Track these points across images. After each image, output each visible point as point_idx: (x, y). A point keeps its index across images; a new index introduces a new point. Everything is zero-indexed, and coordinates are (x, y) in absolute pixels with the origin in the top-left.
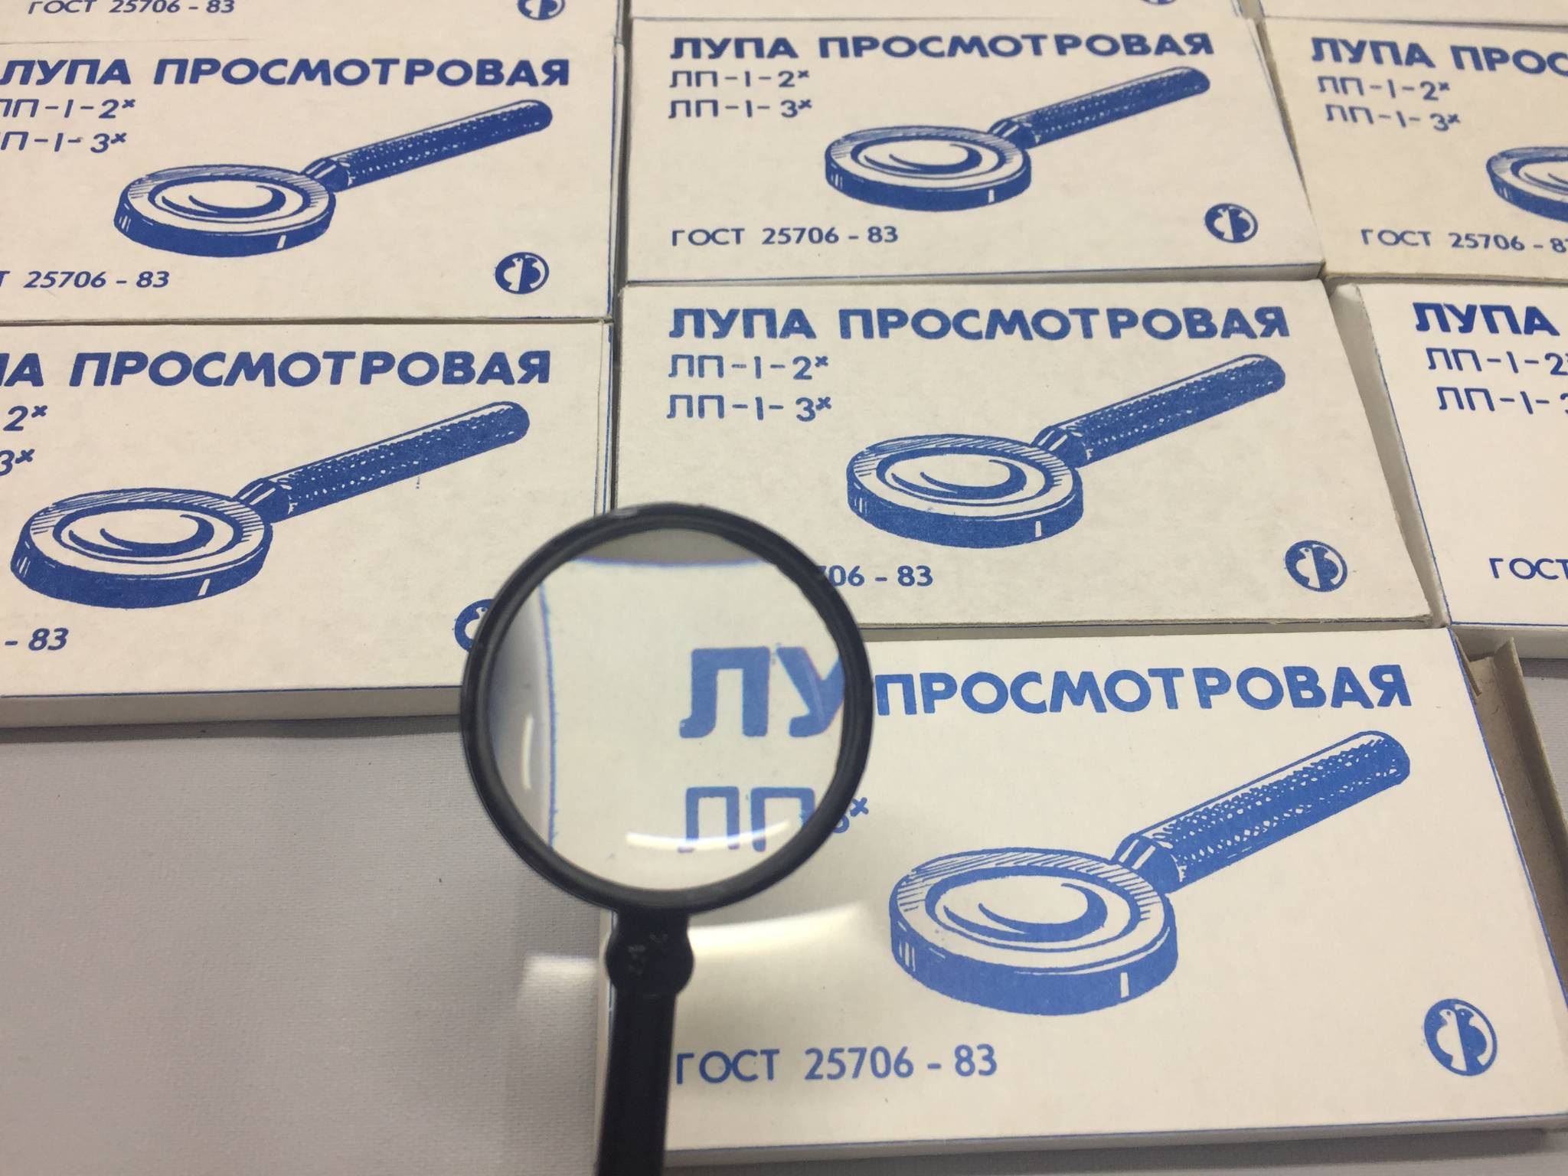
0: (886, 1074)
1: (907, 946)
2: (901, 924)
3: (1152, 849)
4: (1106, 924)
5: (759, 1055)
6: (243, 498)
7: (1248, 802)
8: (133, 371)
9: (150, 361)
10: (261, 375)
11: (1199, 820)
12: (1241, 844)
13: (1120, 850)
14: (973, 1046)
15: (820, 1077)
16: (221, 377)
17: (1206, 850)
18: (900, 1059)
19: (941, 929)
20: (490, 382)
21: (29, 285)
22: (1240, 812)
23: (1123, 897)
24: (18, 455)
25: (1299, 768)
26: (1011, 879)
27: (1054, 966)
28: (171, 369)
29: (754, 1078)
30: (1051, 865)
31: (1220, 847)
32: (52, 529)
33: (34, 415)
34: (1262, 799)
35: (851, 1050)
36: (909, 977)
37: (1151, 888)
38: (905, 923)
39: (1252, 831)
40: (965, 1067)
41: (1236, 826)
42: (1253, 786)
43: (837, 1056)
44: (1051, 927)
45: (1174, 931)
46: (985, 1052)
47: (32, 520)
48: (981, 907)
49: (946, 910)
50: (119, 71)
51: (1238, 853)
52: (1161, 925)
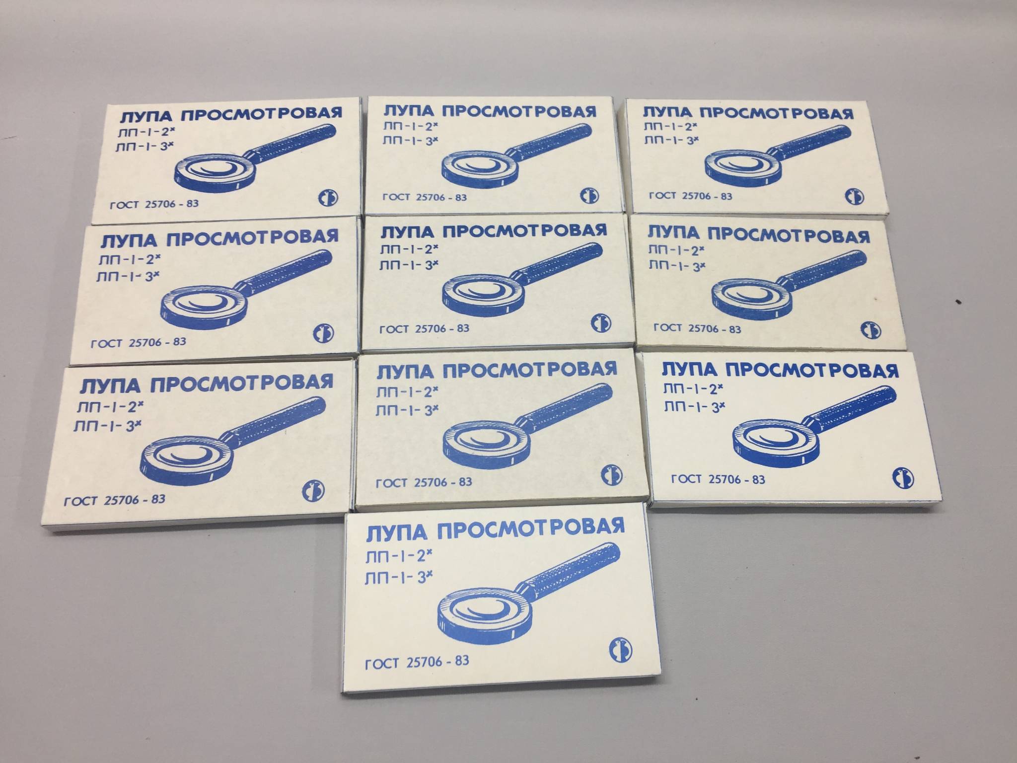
0: (433, 665)
1: (443, 623)
2: (441, 615)
3: (528, 587)
4: (509, 614)
5: (392, 660)
6: (221, 439)
7: (563, 569)
8: (175, 385)
9: (181, 381)
10: (223, 387)
11: (545, 576)
12: (559, 585)
13: (517, 588)
14: (462, 656)
15: (412, 667)
16: (208, 388)
17: (546, 587)
18: (438, 660)
19: (454, 617)
20: (310, 387)
21: (131, 346)
22: (560, 573)
23: (516, 604)
24: (135, 423)
25: (582, 556)
26: (479, 599)
27: (490, 628)
28: (189, 384)
29: (390, 667)
30: (493, 594)
31: (551, 586)
32: (153, 454)
33: (139, 405)
34: (568, 568)
35: (422, 658)
36: (443, 633)
37: (526, 601)
38: (443, 615)
39: (563, 580)
40: (459, 662)
41: (557, 579)
42: (565, 564)
43: (418, 660)
44: (491, 615)
45: (532, 615)
46: (465, 658)
47: (144, 450)
48: (468, 609)
49: (457, 610)
50: (151, 240)
51: (557, 588)
52: (528, 614)
